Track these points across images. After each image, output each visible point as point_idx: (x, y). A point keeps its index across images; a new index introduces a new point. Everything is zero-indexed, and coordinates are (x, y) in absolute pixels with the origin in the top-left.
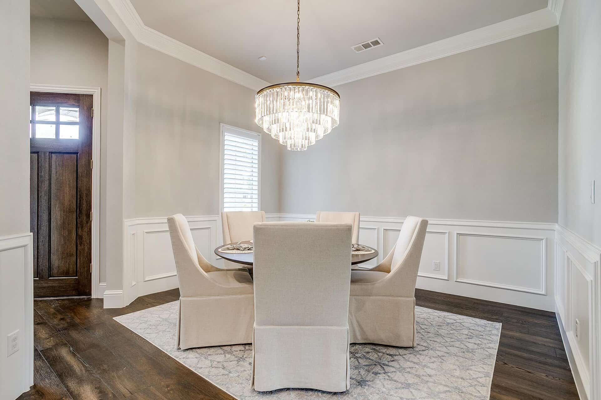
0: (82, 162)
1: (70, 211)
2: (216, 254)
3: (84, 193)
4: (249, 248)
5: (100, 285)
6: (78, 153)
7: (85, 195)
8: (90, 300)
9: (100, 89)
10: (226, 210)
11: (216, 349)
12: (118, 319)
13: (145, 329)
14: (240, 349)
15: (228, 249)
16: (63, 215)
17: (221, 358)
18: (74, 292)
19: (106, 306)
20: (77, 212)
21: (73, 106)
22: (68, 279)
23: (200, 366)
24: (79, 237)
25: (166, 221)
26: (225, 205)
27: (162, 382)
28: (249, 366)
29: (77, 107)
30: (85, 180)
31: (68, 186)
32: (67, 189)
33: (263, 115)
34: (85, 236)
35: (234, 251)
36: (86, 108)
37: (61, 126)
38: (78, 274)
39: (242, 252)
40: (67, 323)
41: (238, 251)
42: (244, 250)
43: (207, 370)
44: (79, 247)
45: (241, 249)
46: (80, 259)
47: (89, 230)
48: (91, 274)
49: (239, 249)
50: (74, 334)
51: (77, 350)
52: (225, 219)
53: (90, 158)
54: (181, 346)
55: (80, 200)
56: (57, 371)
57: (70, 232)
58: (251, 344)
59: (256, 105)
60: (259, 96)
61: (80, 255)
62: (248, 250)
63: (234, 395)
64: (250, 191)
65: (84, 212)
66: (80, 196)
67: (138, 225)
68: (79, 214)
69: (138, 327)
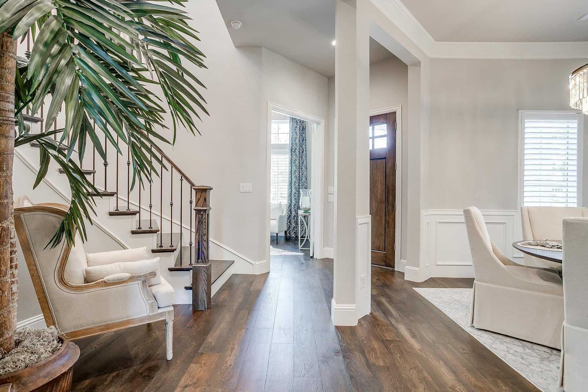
0: (389, 165)
1: (381, 202)
2: (514, 247)
3: (391, 188)
4: (559, 246)
5: (401, 261)
6: (386, 158)
7: (391, 190)
8: (394, 271)
9: (401, 106)
10: (526, 205)
11: (513, 340)
12: (417, 289)
13: (439, 302)
14: (544, 350)
15: (530, 244)
16: (376, 205)
17: (520, 350)
18: (383, 264)
19: (406, 278)
20: (385, 202)
21: (383, 123)
22: (379, 252)
23: (496, 347)
24: (387, 222)
25: (462, 213)
26: (526, 199)
27: (458, 345)
28: (557, 369)
29: (385, 124)
30: (391, 178)
31: (380, 183)
32: (379, 186)
33: (581, 97)
34: (391, 222)
35: (538, 247)
36: (391, 123)
37: (375, 139)
38: (386, 250)
39: (548, 249)
40: (382, 283)
41: (543, 247)
42: (551, 248)
43: (504, 353)
44: (387, 230)
45: (548, 246)
46: (387, 239)
47: (393, 217)
48: (395, 251)
49: (544, 246)
50: (387, 291)
51: (391, 301)
52: (526, 214)
53: (394, 161)
54: (475, 324)
55: (388, 194)
56: (382, 310)
57: (381, 218)
58: (560, 351)
59: (571, 86)
60: (576, 76)
61: (387, 236)
62: (557, 248)
63: (536, 384)
64: (565, 184)
65: (390, 203)
66: (388, 190)
67: (431, 215)
68: (387, 205)
69: (433, 300)
